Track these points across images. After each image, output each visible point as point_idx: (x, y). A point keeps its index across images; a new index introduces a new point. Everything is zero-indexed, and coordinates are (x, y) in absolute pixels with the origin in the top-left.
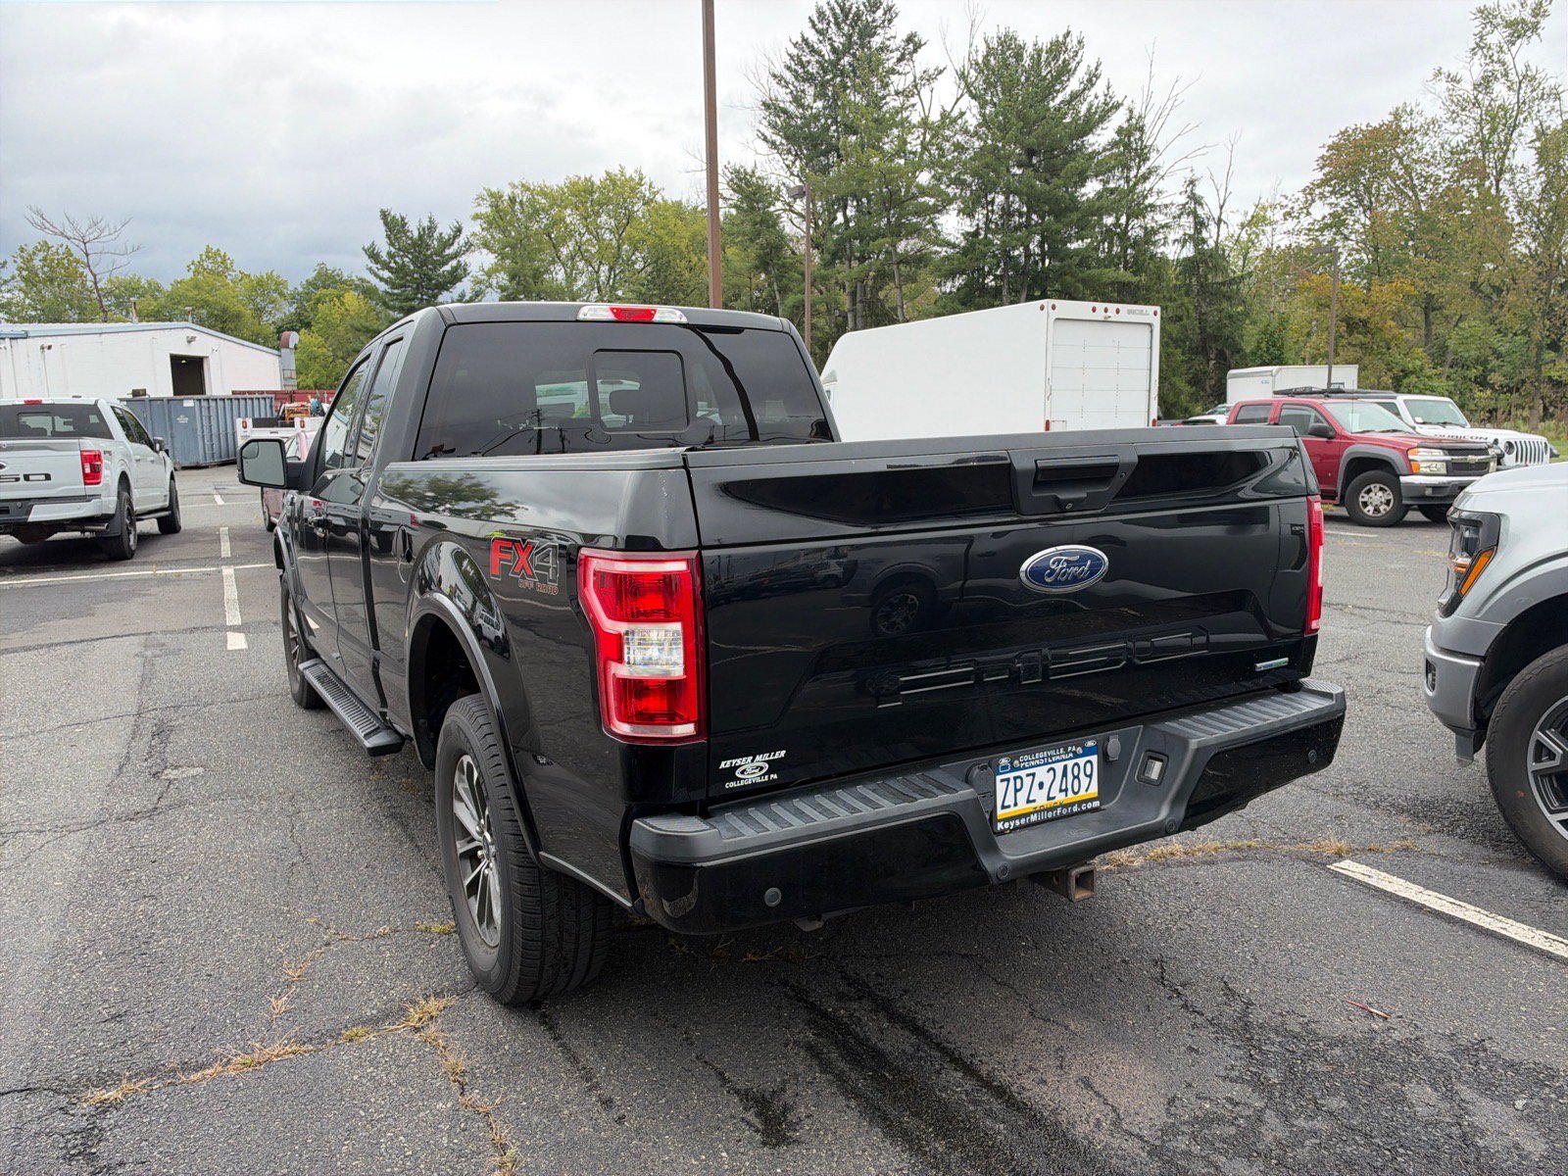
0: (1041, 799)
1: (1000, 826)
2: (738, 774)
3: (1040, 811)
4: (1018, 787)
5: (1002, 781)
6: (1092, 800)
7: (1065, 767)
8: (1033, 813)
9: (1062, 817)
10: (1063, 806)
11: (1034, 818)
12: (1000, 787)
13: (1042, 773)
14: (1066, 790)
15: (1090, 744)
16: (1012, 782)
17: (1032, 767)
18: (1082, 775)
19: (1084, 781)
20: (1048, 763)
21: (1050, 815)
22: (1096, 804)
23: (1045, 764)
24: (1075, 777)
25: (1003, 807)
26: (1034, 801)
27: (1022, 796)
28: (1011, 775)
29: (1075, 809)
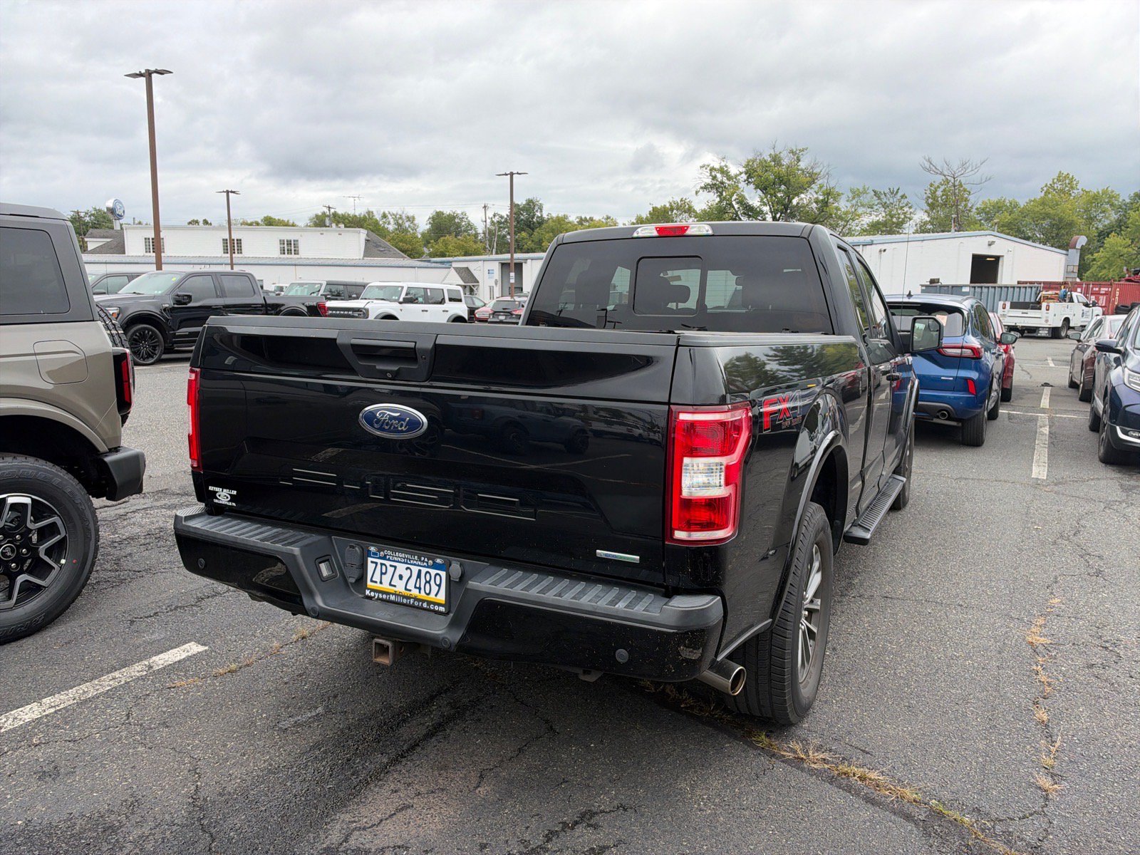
0: (400, 587)
1: (367, 592)
2: (217, 495)
3: (398, 595)
4: (384, 571)
5: (372, 562)
6: (439, 605)
7: (420, 571)
8: (393, 594)
9: (413, 606)
10: (416, 599)
11: (393, 598)
12: (371, 567)
13: (401, 568)
14: (420, 588)
15: (439, 561)
16: (379, 566)
17: (394, 561)
18: (432, 582)
19: (435, 589)
20: (407, 563)
21: (405, 601)
22: (442, 609)
23: (404, 563)
24: (426, 582)
25: (372, 581)
26: (395, 586)
27: (386, 579)
28: (379, 561)
29: (425, 605)
